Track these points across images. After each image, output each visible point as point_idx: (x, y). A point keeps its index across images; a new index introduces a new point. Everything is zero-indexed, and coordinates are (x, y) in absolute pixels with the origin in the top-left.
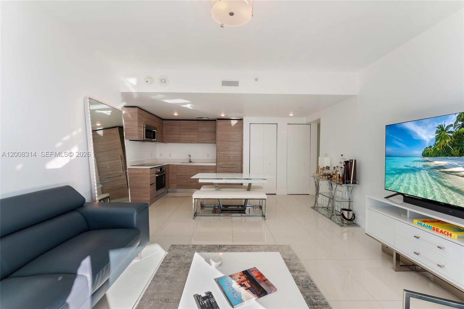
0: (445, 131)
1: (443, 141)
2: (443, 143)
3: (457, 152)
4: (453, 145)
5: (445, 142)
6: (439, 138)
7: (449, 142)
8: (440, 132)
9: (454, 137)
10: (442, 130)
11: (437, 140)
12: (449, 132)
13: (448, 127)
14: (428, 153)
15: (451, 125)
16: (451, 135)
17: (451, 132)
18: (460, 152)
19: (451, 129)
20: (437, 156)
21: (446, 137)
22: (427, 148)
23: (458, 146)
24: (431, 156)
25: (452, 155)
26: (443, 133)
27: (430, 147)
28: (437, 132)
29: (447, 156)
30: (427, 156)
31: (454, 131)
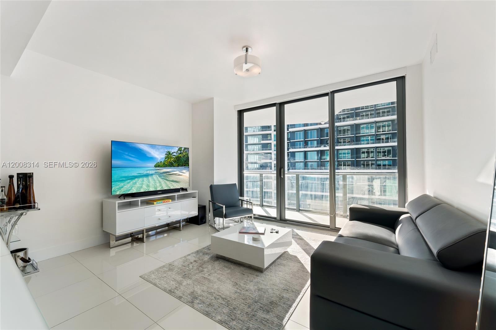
0: (171, 154)
1: (170, 160)
2: (169, 160)
3: (177, 165)
4: (175, 162)
5: (171, 160)
6: (167, 157)
7: (173, 160)
8: (168, 154)
9: (176, 158)
10: (170, 154)
11: (165, 159)
12: (173, 155)
13: (173, 153)
14: (159, 166)
15: (175, 152)
16: (174, 157)
17: (175, 156)
18: (178, 165)
19: (175, 154)
20: (165, 167)
21: (171, 158)
22: (158, 162)
23: (177, 162)
24: (161, 167)
25: (174, 166)
26: (170, 155)
27: (161, 162)
28: (166, 154)
29: (171, 167)
30: (159, 167)
31: (176, 155)
